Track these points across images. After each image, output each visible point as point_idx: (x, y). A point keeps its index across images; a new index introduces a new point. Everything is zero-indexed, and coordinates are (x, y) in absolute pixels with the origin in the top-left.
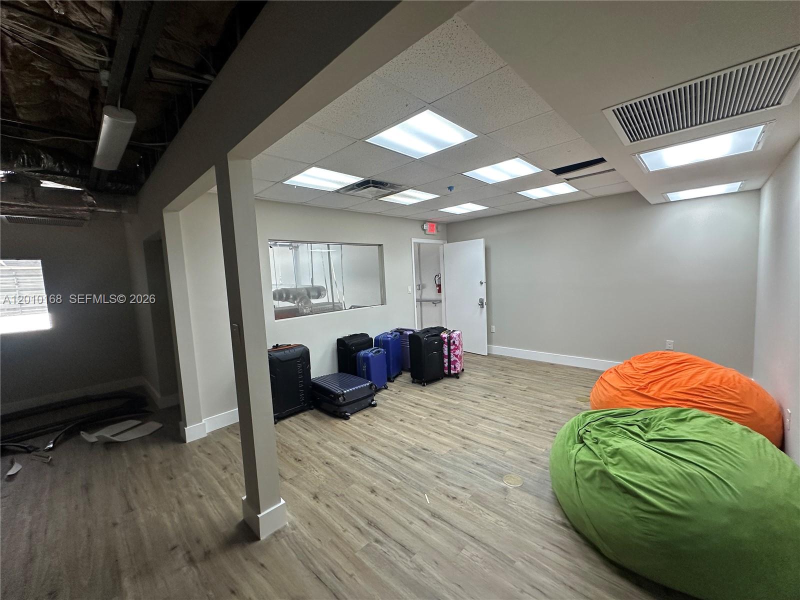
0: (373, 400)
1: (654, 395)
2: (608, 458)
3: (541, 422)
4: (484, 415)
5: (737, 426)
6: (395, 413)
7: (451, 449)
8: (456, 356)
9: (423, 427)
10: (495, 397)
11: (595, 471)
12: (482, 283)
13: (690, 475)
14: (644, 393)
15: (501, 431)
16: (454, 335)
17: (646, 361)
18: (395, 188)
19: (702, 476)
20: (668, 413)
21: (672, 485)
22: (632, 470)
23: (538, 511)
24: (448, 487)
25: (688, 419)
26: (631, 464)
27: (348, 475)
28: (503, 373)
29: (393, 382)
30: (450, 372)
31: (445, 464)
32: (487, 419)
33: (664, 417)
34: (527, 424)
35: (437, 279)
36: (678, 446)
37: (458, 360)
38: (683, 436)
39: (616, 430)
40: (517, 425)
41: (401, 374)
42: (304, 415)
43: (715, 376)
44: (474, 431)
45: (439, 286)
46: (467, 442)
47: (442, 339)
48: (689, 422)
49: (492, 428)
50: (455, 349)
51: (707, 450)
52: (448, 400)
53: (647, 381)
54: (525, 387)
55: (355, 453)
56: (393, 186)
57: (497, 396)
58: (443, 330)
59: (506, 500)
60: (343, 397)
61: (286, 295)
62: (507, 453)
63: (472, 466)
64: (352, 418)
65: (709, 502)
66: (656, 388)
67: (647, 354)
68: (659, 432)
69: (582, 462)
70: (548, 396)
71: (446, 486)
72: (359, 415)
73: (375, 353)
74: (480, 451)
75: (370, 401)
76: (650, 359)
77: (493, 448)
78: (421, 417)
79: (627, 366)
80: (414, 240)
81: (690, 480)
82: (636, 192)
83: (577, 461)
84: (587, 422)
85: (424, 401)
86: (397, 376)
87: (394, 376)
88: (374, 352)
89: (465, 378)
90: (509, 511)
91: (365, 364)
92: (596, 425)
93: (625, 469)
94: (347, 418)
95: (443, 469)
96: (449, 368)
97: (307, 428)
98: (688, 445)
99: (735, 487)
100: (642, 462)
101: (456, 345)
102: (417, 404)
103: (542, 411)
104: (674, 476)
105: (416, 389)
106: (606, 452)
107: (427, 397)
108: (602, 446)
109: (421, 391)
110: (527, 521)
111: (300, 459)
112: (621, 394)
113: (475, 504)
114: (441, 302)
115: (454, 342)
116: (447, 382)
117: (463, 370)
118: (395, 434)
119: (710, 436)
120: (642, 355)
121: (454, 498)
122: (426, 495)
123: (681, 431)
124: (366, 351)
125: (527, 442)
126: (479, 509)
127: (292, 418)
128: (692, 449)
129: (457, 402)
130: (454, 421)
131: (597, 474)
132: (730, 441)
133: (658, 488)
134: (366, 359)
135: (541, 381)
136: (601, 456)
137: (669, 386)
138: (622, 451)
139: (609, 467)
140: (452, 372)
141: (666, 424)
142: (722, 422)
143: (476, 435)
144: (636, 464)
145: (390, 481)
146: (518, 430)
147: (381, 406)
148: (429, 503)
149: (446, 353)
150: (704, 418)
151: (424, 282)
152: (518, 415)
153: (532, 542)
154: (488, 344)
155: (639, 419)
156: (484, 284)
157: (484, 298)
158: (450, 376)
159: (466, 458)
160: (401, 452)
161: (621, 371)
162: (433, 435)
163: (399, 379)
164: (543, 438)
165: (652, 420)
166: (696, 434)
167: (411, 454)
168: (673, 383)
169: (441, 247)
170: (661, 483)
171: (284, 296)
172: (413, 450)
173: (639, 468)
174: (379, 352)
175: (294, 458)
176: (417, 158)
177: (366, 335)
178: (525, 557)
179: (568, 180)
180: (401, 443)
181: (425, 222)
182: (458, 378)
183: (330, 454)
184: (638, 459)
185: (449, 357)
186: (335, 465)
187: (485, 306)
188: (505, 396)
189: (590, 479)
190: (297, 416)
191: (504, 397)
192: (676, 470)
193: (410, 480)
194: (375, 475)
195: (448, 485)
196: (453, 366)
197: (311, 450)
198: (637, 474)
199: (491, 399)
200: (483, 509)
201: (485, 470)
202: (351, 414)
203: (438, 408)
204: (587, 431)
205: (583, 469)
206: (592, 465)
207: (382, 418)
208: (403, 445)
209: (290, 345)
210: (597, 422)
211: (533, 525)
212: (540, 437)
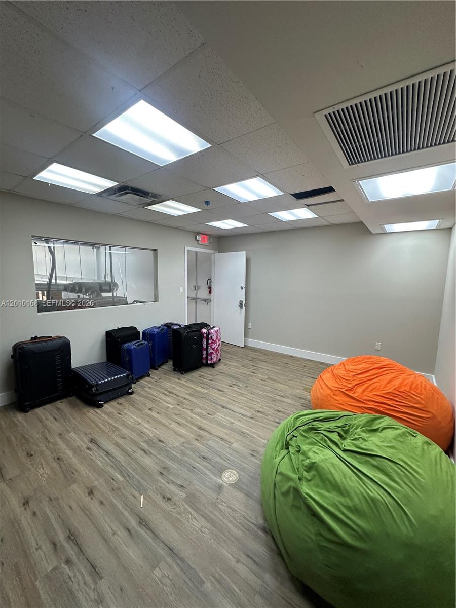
0: (131, 388)
1: (358, 396)
2: (305, 472)
3: (271, 412)
4: (225, 405)
5: (420, 439)
6: (147, 401)
7: (184, 440)
8: (213, 349)
9: (167, 416)
10: (239, 386)
11: (290, 487)
12: (242, 288)
13: (373, 500)
14: (351, 394)
15: (235, 422)
16: (212, 331)
17: (357, 364)
18: (158, 199)
19: (383, 501)
20: (365, 421)
21: (355, 510)
22: (322, 489)
23: (243, 513)
24: (167, 485)
25: (380, 429)
26: (324, 482)
27: (73, 473)
28: (252, 364)
29: (157, 369)
30: (207, 362)
31: (173, 459)
32: (227, 408)
33: (361, 425)
34: (259, 414)
35: (209, 282)
36: (368, 461)
37: (214, 352)
38: (372, 451)
39: (319, 436)
40: (249, 415)
41: (167, 362)
42: (61, 402)
43: (406, 382)
44: (211, 421)
45: (210, 288)
46: (202, 432)
47: (202, 334)
48: (380, 432)
49: (228, 418)
50: (212, 343)
51: (392, 468)
52: (199, 389)
53: (355, 383)
54: (266, 377)
55: (91, 445)
56: (154, 196)
57: (241, 385)
58: (205, 325)
59: (218, 501)
60: (96, 387)
61: (79, 289)
62: (233, 445)
63: (199, 460)
64: (106, 406)
65: (388, 535)
66: (360, 390)
67: (358, 358)
68: (354, 442)
69: (281, 474)
70: (282, 386)
71: (166, 483)
72: (113, 403)
73: (138, 345)
74: (210, 443)
75: (128, 389)
76: (360, 362)
77: (222, 439)
78: (169, 405)
79: (342, 367)
80: (187, 248)
81: (372, 505)
82: (362, 222)
83: (279, 471)
84: (296, 427)
85: (178, 389)
86: (162, 364)
87: (159, 364)
88: (136, 344)
89: (220, 367)
90: (217, 514)
91: (127, 355)
92: (303, 431)
93: (317, 486)
94: (100, 406)
95: (170, 463)
96: (207, 359)
97: (57, 417)
98: (376, 460)
99: (412, 516)
100: (333, 481)
101: (213, 340)
102: (170, 392)
103: (274, 400)
104: (360, 500)
105: (175, 378)
106: (303, 465)
107: (182, 385)
108: (302, 457)
109: (179, 379)
110: (230, 525)
111: (33, 453)
112: (333, 393)
113: (186, 506)
114: (211, 301)
115: (212, 337)
116: (204, 371)
117: (220, 360)
118: (139, 424)
119: (397, 451)
120: (354, 358)
121: (169, 499)
122: (142, 496)
123: (373, 443)
124: (129, 344)
125: (254, 433)
126: (189, 512)
127: (48, 406)
128: (379, 466)
129: (206, 391)
130: (197, 410)
131: (292, 490)
132: (412, 457)
133: (343, 514)
134: (129, 351)
135: (280, 372)
136: (298, 469)
137: (371, 388)
138: (317, 466)
139: (304, 483)
140: (209, 362)
141: (362, 433)
142: (408, 435)
143: (212, 425)
144: (327, 482)
145: (113, 479)
146: (249, 420)
147: (138, 393)
148: (142, 506)
149: (205, 346)
150: (392, 429)
151: (199, 284)
152: (253, 404)
153: (228, 553)
154: (245, 337)
155: (340, 425)
156: (244, 289)
157: (244, 300)
158: (207, 365)
159: (194, 451)
160: (136, 444)
161: (336, 372)
162: (174, 425)
163: (164, 367)
164: (268, 429)
165: (351, 426)
166: (384, 448)
167: (146, 446)
168: (374, 387)
169: (213, 257)
170: (345, 507)
171: (77, 289)
172: (149, 442)
173: (330, 487)
174: (142, 344)
175: (27, 452)
176: (161, 166)
177: (135, 328)
178: (217, 575)
179: (308, 206)
180: (141, 433)
181: (198, 233)
182: (214, 367)
183: (66, 448)
184: (329, 476)
185: (207, 349)
186: (65, 461)
187: (244, 307)
188: (247, 385)
189: (285, 494)
190: (53, 404)
191: (246, 387)
192: (362, 493)
193: (133, 477)
194: (100, 472)
195: (168, 483)
196: (209, 357)
197: (49, 442)
198: (326, 494)
199: (236, 388)
200: (193, 512)
201: (208, 465)
202: (106, 402)
203: (187, 397)
204: (294, 436)
205: (281, 482)
206: (289, 479)
207: (133, 406)
208: (141, 436)
209: (51, 337)
210: (306, 427)
211: (235, 530)
212: (265, 428)
